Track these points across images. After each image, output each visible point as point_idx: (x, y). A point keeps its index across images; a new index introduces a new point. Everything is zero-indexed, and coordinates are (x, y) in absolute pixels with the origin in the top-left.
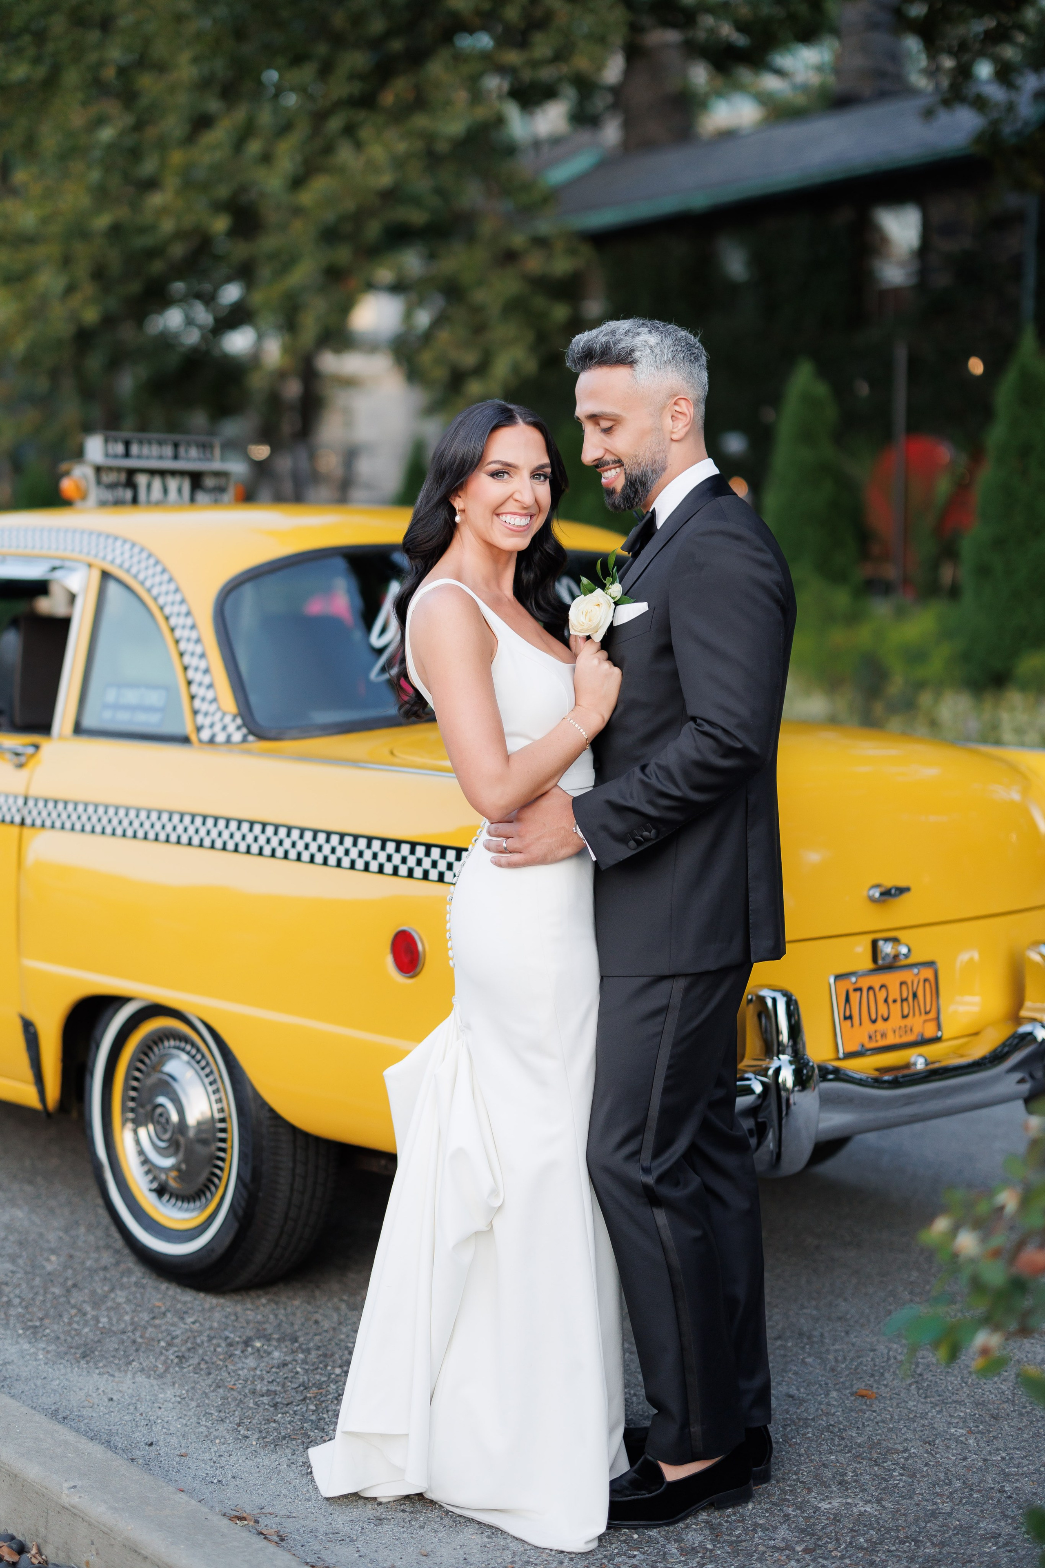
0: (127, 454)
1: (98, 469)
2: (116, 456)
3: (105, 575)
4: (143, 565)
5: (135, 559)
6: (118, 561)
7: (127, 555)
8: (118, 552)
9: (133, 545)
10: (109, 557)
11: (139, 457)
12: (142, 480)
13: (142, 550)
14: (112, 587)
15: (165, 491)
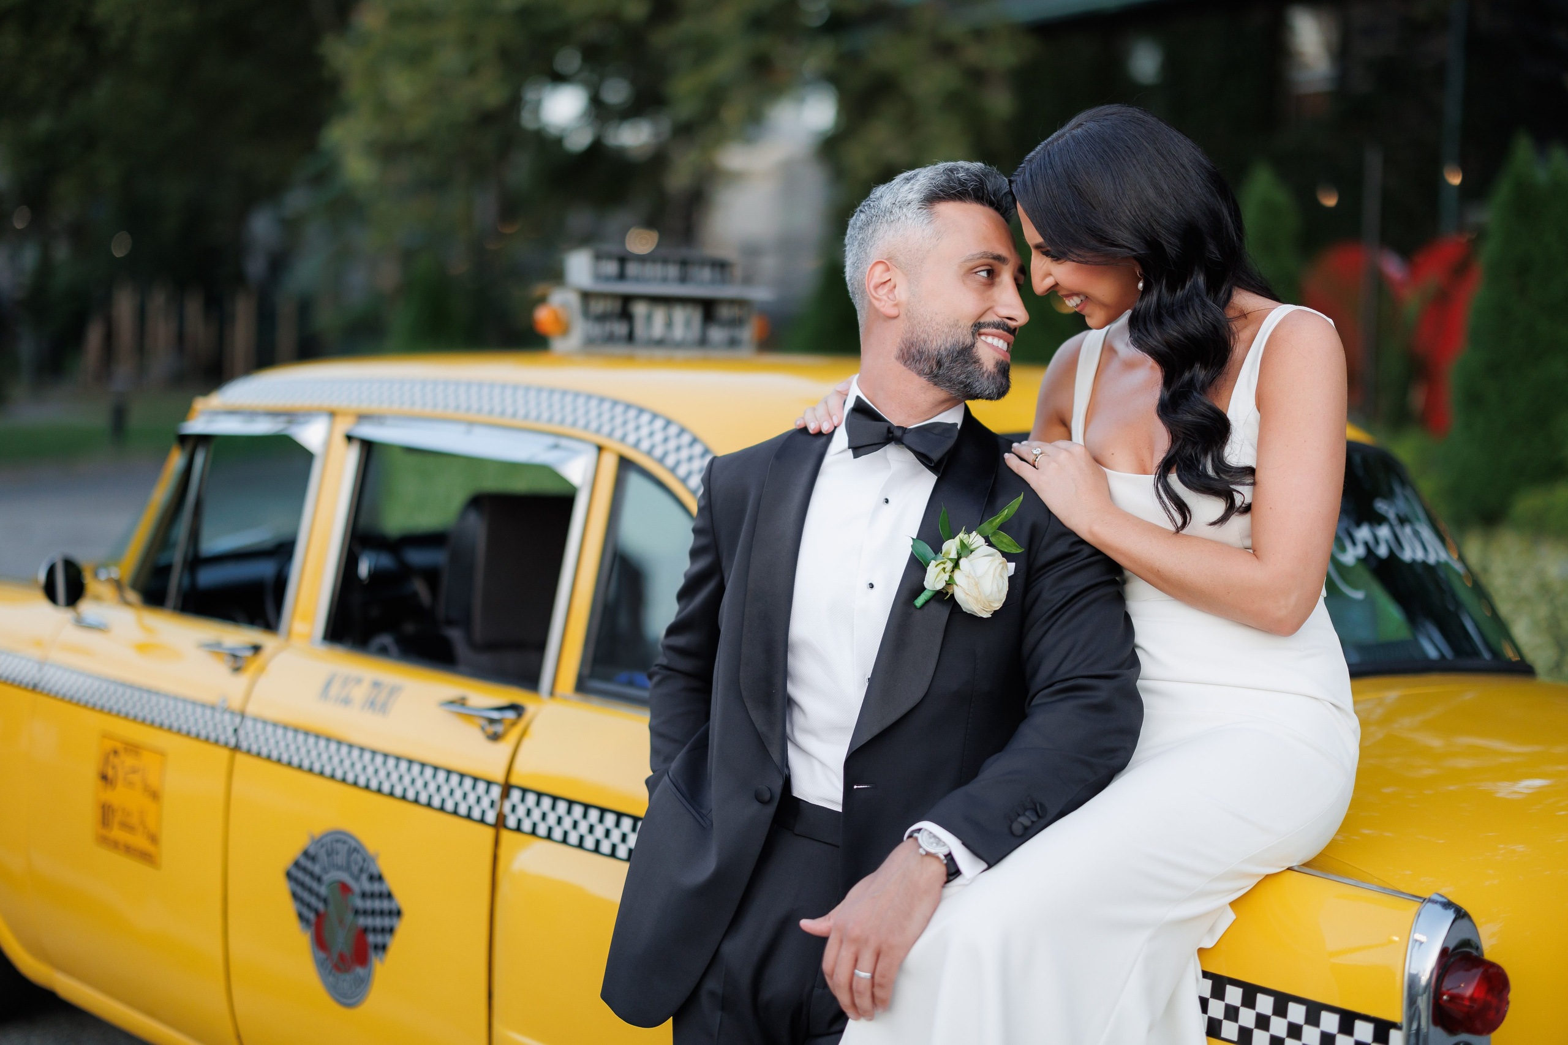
0: (622, 276)
1: (586, 296)
2: (607, 279)
3: (625, 464)
4: (684, 454)
5: (672, 444)
6: (645, 445)
7: (658, 437)
8: (644, 431)
9: (668, 423)
10: (632, 439)
11: (638, 279)
12: (640, 309)
13: (682, 431)
14: (635, 481)
15: (669, 324)
